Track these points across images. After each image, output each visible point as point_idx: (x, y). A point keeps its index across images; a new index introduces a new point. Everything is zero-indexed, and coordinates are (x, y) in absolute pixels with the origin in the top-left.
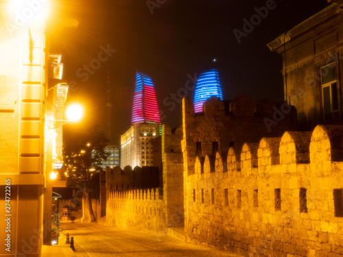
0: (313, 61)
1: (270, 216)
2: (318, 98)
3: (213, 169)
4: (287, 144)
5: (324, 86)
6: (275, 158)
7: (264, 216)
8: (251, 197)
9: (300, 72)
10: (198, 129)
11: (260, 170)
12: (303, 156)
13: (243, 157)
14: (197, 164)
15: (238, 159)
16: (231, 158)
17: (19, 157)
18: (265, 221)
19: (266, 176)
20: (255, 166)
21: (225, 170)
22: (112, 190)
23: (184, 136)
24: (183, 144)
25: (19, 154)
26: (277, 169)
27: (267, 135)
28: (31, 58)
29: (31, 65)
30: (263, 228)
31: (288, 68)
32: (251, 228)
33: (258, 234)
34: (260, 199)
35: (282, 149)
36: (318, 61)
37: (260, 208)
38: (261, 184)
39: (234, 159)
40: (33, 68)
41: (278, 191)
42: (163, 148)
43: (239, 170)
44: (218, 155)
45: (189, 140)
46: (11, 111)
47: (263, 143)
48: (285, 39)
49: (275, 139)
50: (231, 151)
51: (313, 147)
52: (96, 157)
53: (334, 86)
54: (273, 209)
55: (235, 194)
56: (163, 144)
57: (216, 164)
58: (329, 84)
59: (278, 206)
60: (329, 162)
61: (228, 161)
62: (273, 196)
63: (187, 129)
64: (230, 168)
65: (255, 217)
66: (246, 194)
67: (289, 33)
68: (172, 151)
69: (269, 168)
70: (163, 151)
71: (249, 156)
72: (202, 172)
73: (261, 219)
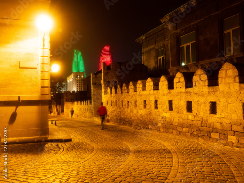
0: (155, 47)
1: (141, 111)
2: (156, 63)
3: (116, 92)
4: (150, 82)
5: (159, 58)
6: (144, 88)
7: (139, 111)
8: (133, 103)
9: (149, 52)
10: (109, 75)
11: (137, 93)
12: (156, 87)
13: (130, 87)
14: (109, 90)
15: (128, 88)
16: (125, 87)
17: (40, 88)
18: (139, 113)
19: (140, 95)
20: (135, 91)
21: (122, 93)
22: (67, 101)
23: (103, 78)
24: (102, 82)
25: (40, 86)
26: (145, 92)
27: (141, 79)
28: (44, 46)
29: (44, 49)
30: (139, 115)
31: (144, 50)
32: (133, 116)
33: (136, 118)
34: (137, 104)
35: (147, 85)
36: (157, 47)
37: (137, 108)
38: (138, 99)
39: (126, 88)
40: (45, 50)
41: (145, 101)
42: (91, 83)
43: (128, 93)
44: (118, 87)
45: (105, 80)
46: (36, 68)
47: (139, 82)
48: (143, 37)
49: (144, 80)
50: (124, 85)
51: (160, 84)
52: (59, 87)
53: (163, 58)
54: (143, 108)
55: (126, 102)
56: (91, 81)
57: (118, 90)
58: (161, 57)
59: (145, 107)
60: (167, 90)
61: (123, 89)
62: (143, 103)
63: (104, 75)
64: (124, 92)
65: (135, 111)
66: (131, 102)
67: (145, 35)
68: (95, 84)
69: (141, 92)
70: (91, 85)
71: (133, 87)
72: (111, 93)
73: (138, 112)
